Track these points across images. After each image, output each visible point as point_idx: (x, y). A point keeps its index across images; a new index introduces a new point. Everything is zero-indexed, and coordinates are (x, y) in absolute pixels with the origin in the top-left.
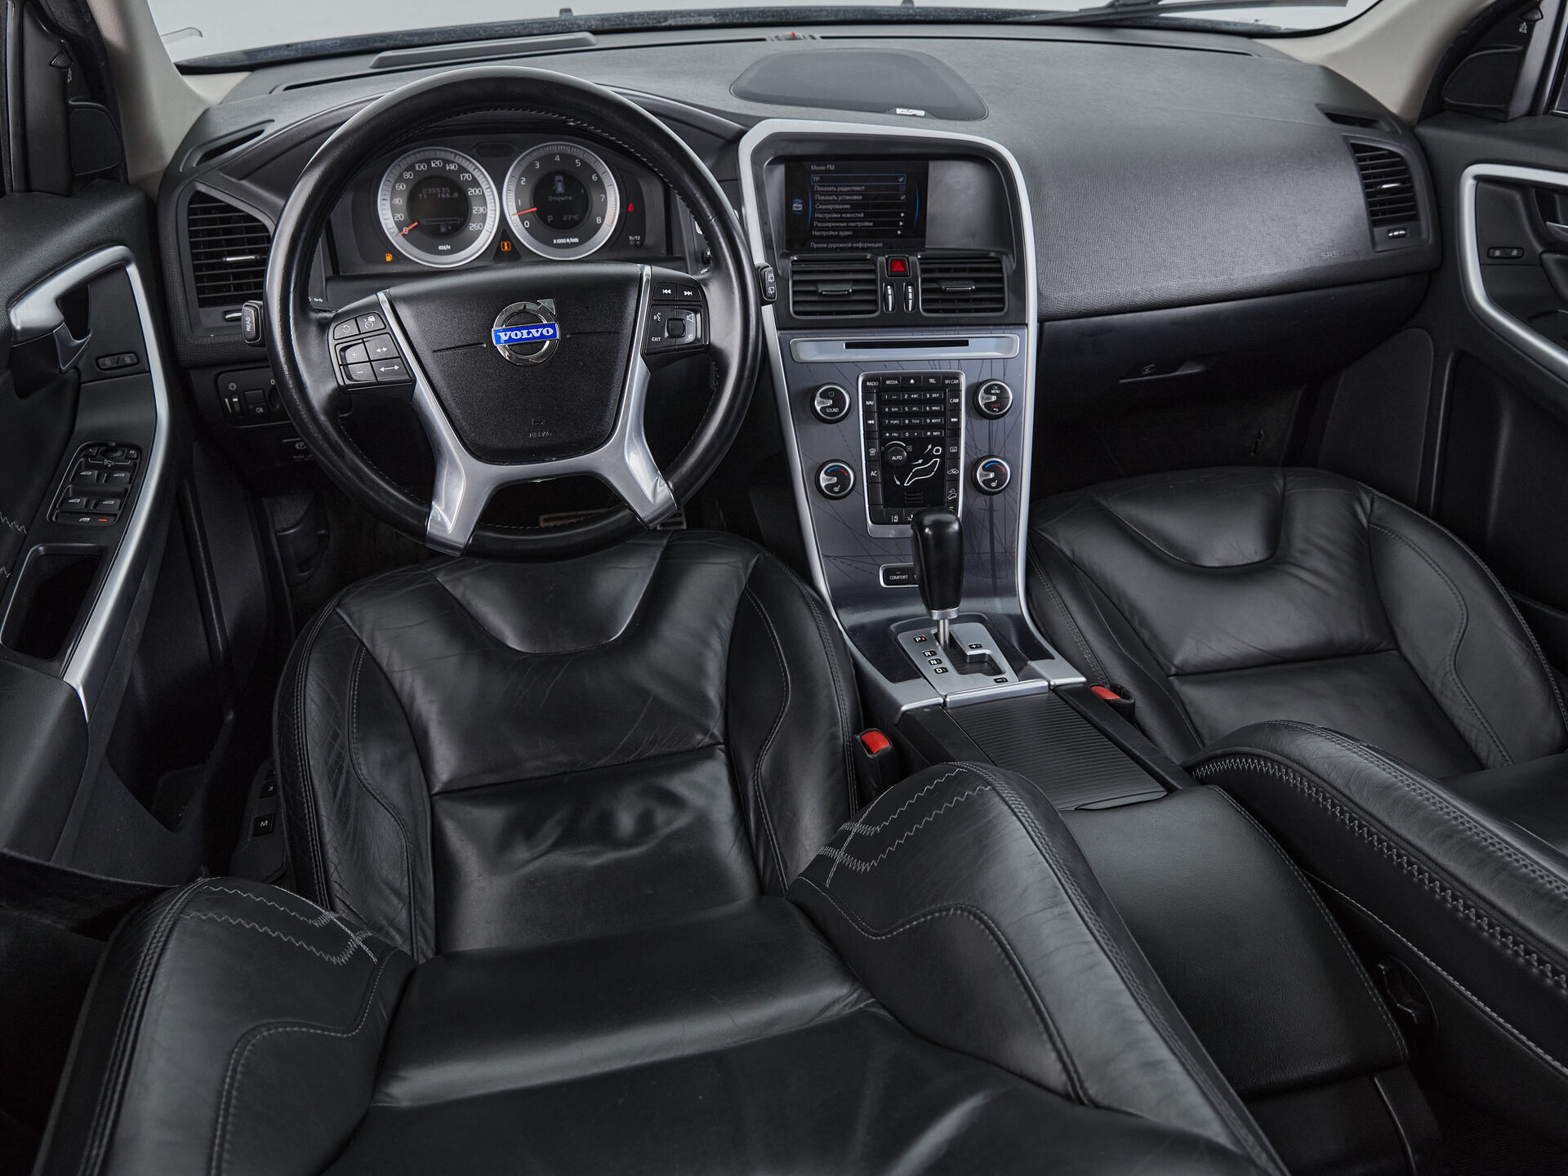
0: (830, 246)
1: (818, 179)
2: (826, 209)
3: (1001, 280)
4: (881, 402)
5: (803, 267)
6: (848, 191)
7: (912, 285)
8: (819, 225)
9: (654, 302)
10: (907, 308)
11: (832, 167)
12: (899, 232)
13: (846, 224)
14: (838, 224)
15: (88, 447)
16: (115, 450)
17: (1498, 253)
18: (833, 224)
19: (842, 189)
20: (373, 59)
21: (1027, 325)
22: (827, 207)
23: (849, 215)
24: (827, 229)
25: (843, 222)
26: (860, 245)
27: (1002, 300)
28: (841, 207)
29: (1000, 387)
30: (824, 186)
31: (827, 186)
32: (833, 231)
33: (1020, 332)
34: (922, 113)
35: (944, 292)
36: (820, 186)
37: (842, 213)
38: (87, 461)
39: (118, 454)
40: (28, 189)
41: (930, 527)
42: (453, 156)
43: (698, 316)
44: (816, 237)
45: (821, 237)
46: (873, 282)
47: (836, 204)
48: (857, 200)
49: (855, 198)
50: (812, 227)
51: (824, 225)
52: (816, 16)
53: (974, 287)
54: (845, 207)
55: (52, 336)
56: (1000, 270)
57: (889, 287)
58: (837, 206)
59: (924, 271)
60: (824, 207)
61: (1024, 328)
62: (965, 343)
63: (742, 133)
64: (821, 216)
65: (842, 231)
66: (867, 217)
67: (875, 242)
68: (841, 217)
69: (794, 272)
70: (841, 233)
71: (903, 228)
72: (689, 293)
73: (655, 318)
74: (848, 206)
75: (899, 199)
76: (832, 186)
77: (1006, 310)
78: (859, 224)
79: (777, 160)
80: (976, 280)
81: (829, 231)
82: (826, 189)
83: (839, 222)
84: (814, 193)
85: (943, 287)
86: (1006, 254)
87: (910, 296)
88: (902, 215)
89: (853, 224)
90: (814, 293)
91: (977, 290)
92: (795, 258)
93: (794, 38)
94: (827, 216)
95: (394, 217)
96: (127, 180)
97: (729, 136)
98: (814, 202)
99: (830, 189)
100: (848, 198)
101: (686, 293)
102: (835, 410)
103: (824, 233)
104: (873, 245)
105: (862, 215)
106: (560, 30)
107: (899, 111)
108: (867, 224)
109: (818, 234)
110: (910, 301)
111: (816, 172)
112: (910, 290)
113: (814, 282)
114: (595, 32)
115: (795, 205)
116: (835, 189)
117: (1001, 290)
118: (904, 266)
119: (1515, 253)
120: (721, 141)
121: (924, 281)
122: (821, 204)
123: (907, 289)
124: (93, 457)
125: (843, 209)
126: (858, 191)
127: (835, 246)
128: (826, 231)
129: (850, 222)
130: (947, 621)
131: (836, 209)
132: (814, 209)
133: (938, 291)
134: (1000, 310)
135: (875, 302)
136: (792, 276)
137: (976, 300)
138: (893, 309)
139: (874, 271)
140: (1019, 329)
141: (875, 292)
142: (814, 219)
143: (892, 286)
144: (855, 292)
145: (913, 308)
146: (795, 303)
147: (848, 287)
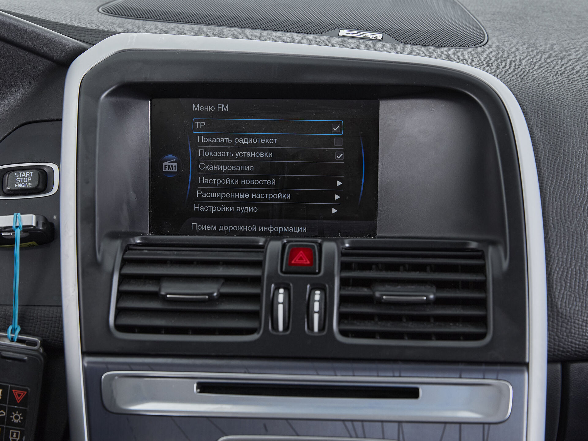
0: (222, 228)
1: (202, 124)
2: (215, 171)
3: (482, 286)
5: (146, 254)
6: (250, 144)
7: (322, 289)
8: (205, 195)
10: (311, 327)
11: (225, 108)
12: (334, 211)
13: (247, 195)
14: (235, 195)
18: (227, 195)
19: (241, 141)
21: (527, 365)
22: (218, 168)
23: (252, 182)
24: (217, 202)
25: (242, 192)
26: (271, 229)
27: (482, 321)
28: (240, 168)
30: (212, 136)
31: (216, 136)
32: (227, 205)
33: (514, 377)
34: (380, 36)
35: (380, 302)
36: (205, 136)
37: (240, 179)
44: (199, 214)
45: (208, 214)
46: (256, 281)
47: (232, 164)
48: (264, 158)
49: (262, 155)
50: (194, 199)
51: (213, 196)
53: (432, 297)
54: (246, 168)
56: (481, 269)
57: (281, 291)
58: (233, 168)
59: (345, 267)
60: (213, 168)
61: (522, 372)
62: (413, 393)
63: (80, 51)
64: (208, 181)
65: (243, 205)
66: (280, 186)
67: (296, 226)
68: (240, 185)
69: (125, 262)
70: (239, 209)
71: (340, 205)
74: (251, 168)
75: (334, 159)
76: (224, 136)
77: (488, 338)
78: (269, 196)
79: (126, 88)
80: (440, 285)
81: (220, 205)
82: (215, 140)
83: (237, 192)
84: (197, 145)
85: (377, 294)
86: (493, 243)
87: (316, 307)
88: (339, 183)
89: (259, 196)
90: (154, 296)
91: (439, 302)
92: (138, 241)
94: (218, 182)
97: (59, 55)
98: (197, 160)
99: (222, 140)
100: (250, 155)
103: (213, 209)
104: (292, 230)
105: (274, 182)
107: (342, 33)
108: (280, 196)
109: (203, 209)
110: (316, 317)
111: (200, 114)
112: (317, 297)
113: (157, 279)
115: (165, 164)
116: (230, 141)
117: (482, 303)
118: (311, 258)
120: (47, 63)
121: (344, 283)
122: (207, 163)
123: (311, 294)
125: (242, 172)
126: (265, 144)
128: (217, 205)
129: (256, 192)
131: (232, 172)
132: (197, 171)
133: (369, 300)
134: (480, 336)
135: (255, 315)
136: (121, 269)
137: (425, 319)
138: (286, 328)
139: (259, 264)
140: (512, 371)
141: (256, 298)
142: (196, 185)
143: (287, 289)
144: (223, 297)
145: (321, 328)
146: (119, 311)
147: (214, 290)
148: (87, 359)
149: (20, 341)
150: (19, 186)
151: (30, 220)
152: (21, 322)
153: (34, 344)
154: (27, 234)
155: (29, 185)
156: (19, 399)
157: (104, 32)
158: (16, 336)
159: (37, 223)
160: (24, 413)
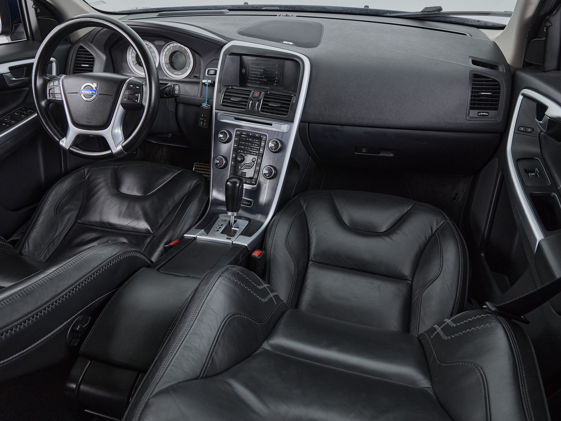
0: (253, 86)
1: (250, 62)
2: (252, 73)
3: (289, 104)
4: (240, 140)
5: (231, 91)
6: (259, 68)
7: (259, 102)
8: (250, 78)
9: (127, 88)
10: (255, 109)
11: (255, 59)
12: (275, 84)
13: (258, 79)
15: (22, 108)
16: (28, 110)
17: (522, 129)
18: (254, 79)
19: (257, 67)
20: (158, 14)
21: (294, 122)
23: (259, 76)
25: (257, 78)
26: (262, 87)
27: (287, 112)
28: (257, 73)
29: (276, 142)
30: (252, 65)
32: (254, 81)
33: (290, 124)
34: (292, 43)
35: (269, 106)
36: (251, 65)
37: (257, 75)
38: (20, 111)
39: (30, 111)
40: (33, 39)
41: (231, 182)
42: (148, 43)
43: (140, 95)
45: (250, 82)
46: (247, 98)
47: (256, 72)
49: (261, 70)
50: (248, 79)
51: (252, 78)
52: (306, 9)
55: (2, 76)
56: (290, 101)
57: (251, 101)
58: (256, 73)
59: (265, 97)
60: (252, 72)
61: (292, 123)
62: (271, 125)
63: (225, 44)
64: (251, 75)
65: (257, 81)
66: (265, 78)
67: (267, 87)
68: (257, 77)
70: (256, 82)
72: (138, 87)
73: (126, 93)
74: (259, 73)
75: (276, 73)
78: (263, 80)
79: (232, 54)
80: (281, 103)
84: (249, 67)
85: (269, 104)
86: (294, 96)
87: (257, 105)
88: (276, 78)
89: (261, 79)
90: (229, 99)
91: (280, 107)
92: (230, 88)
93: (287, 15)
94: (253, 75)
95: (132, 59)
96: (70, 40)
97: (221, 45)
98: (249, 70)
99: (254, 66)
100: (259, 70)
101: (137, 87)
102: (223, 139)
103: (252, 81)
104: (267, 88)
105: (263, 77)
106: (221, 9)
107: (284, 42)
108: (265, 80)
110: (256, 107)
111: (250, 60)
112: (257, 103)
113: (231, 96)
114: (230, 10)
115: (242, 70)
117: (288, 108)
119: (529, 130)
120: (219, 47)
121: (263, 101)
124: (22, 111)
125: (257, 74)
126: (262, 68)
127: (254, 86)
128: (252, 80)
129: (260, 78)
130: (233, 217)
131: (256, 74)
132: (249, 72)
133: (267, 105)
134: (286, 115)
135: (246, 105)
136: (225, 93)
137: (279, 110)
138: (251, 109)
139: (249, 95)
140: (290, 123)
141: (247, 102)
142: (248, 76)
143: (253, 101)
144: (241, 101)
145: (257, 110)
146: (223, 102)
147: (240, 99)
148: (216, 110)
149: (206, 105)
150: (211, 73)
151: (210, 81)
152: (207, 102)
153: (209, 106)
154: (209, 84)
155: (213, 73)
156: (206, 117)
157: (232, 39)
158: (206, 104)
159: (211, 82)
160: (206, 120)
